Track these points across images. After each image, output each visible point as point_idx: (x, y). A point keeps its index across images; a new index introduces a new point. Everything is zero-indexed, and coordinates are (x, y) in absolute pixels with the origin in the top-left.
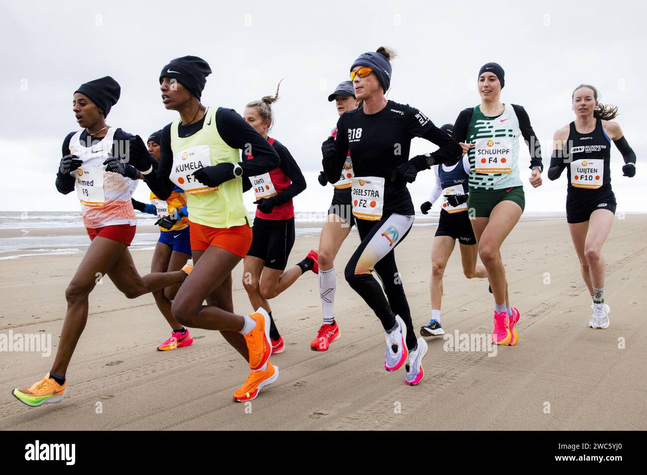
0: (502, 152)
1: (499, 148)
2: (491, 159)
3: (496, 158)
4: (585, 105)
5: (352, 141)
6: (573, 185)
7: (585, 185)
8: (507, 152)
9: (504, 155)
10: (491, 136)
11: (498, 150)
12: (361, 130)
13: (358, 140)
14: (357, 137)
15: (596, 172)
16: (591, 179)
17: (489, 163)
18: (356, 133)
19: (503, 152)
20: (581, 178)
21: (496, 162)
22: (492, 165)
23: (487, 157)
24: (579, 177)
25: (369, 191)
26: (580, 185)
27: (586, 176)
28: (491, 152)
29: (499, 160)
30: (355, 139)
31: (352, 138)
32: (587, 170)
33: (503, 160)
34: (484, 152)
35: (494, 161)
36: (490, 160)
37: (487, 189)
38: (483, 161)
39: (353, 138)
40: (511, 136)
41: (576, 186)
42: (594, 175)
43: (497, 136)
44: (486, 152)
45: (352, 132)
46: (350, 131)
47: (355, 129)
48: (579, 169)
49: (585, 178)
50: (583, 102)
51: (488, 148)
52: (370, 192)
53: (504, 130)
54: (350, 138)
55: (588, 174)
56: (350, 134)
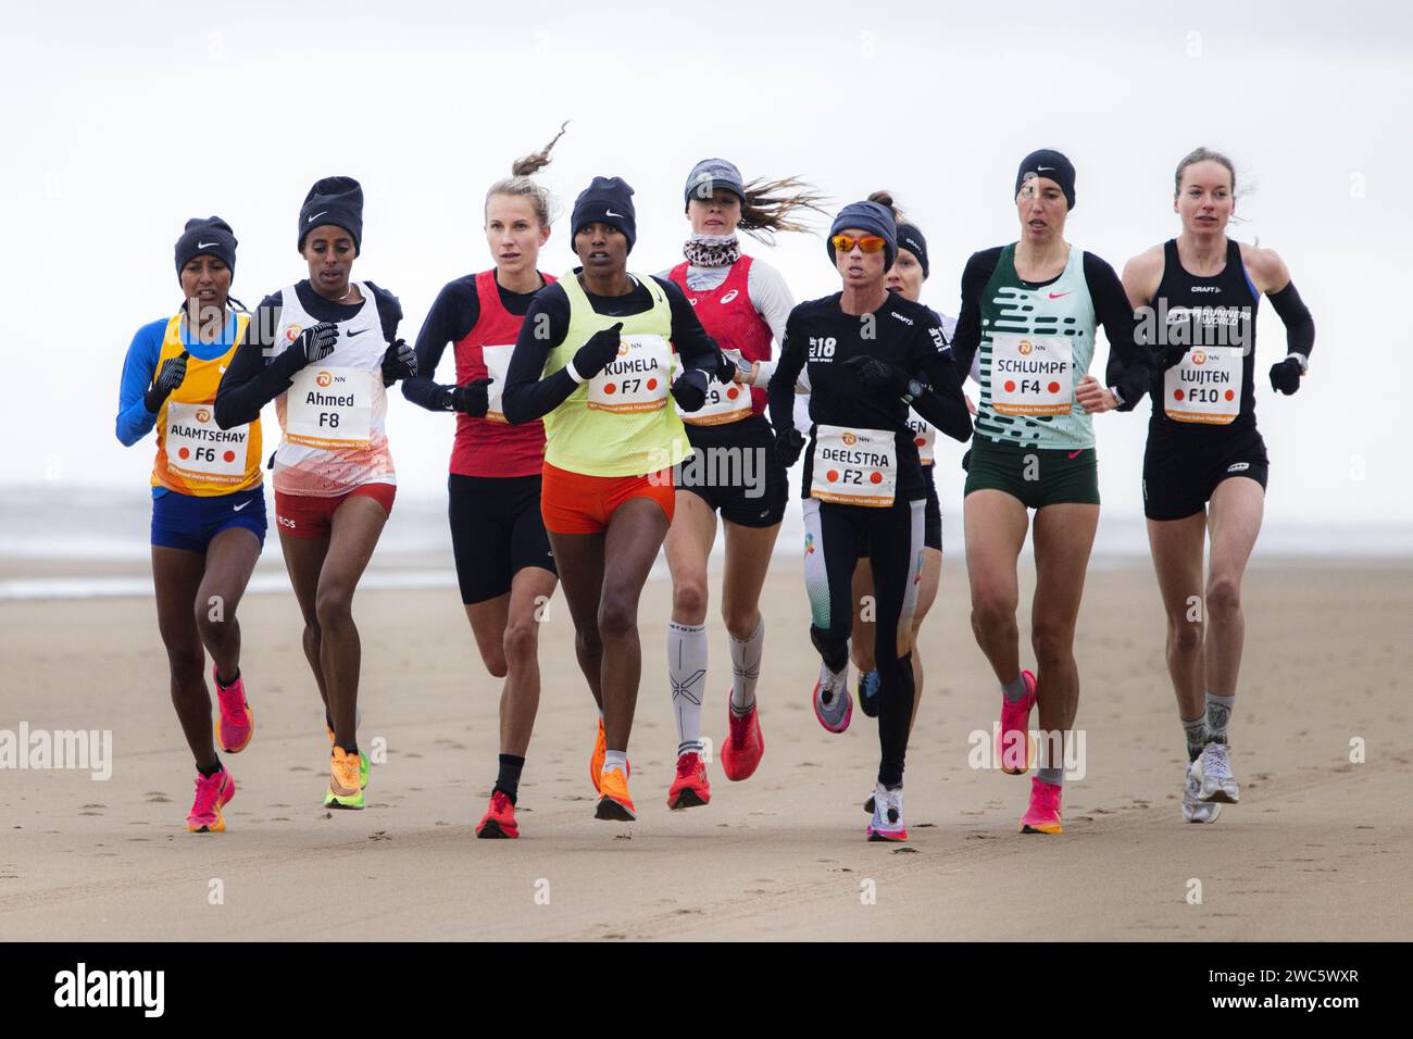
0: (1050, 368)
1: (1045, 359)
2: (1026, 384)
3: (1037, 383)
4: (1212, 209)
5: (817, 360)
6: (1170, 415)
7: (1200, 415)
8: (1061, 368)
9: (1056, 377)
10: (1025, 331)
11: (1041, 364)
12: (834, 341)
13: (828, 360)
14: (826, 354)
15: (1227, 380)
16: (1214, 398)
17: (1023, 391)
18: (824, 346)
19: (1052, 369)
20: (1191, 395)
21: (1037, 390)
22: (1030, 397)
23: (1017, 378)
24: (1187, 394)
25: (866, 455)
26: (1187, 414)
27: (1203, 391)
28: (1027, 368)
29: (1044, 386)
30: (823, 356)
31: (816, 354)
32: (1206, 375)
33: (1054, 388)
34: (1011, 366)
35: (1032, 389)
36: (1023, 387)
37: (1023, 445)
38: (1010, 387)
39: (819, 355)
40: (1070, 333)
41: (1178, 418)
42: (1222, 388)
43: (1038, 331)
44: (1015, 366)
45: (818, 344)
46: (813, 341)
47: (821, 340)
48: (1186, 372)
49: (1200, 396)
50: (1208, 200)
51: (1019, 358)
52: (869, 458)
53: (1054, 320)
54: (812, 355)
55: (1209, 386)
56: (812, 346)
